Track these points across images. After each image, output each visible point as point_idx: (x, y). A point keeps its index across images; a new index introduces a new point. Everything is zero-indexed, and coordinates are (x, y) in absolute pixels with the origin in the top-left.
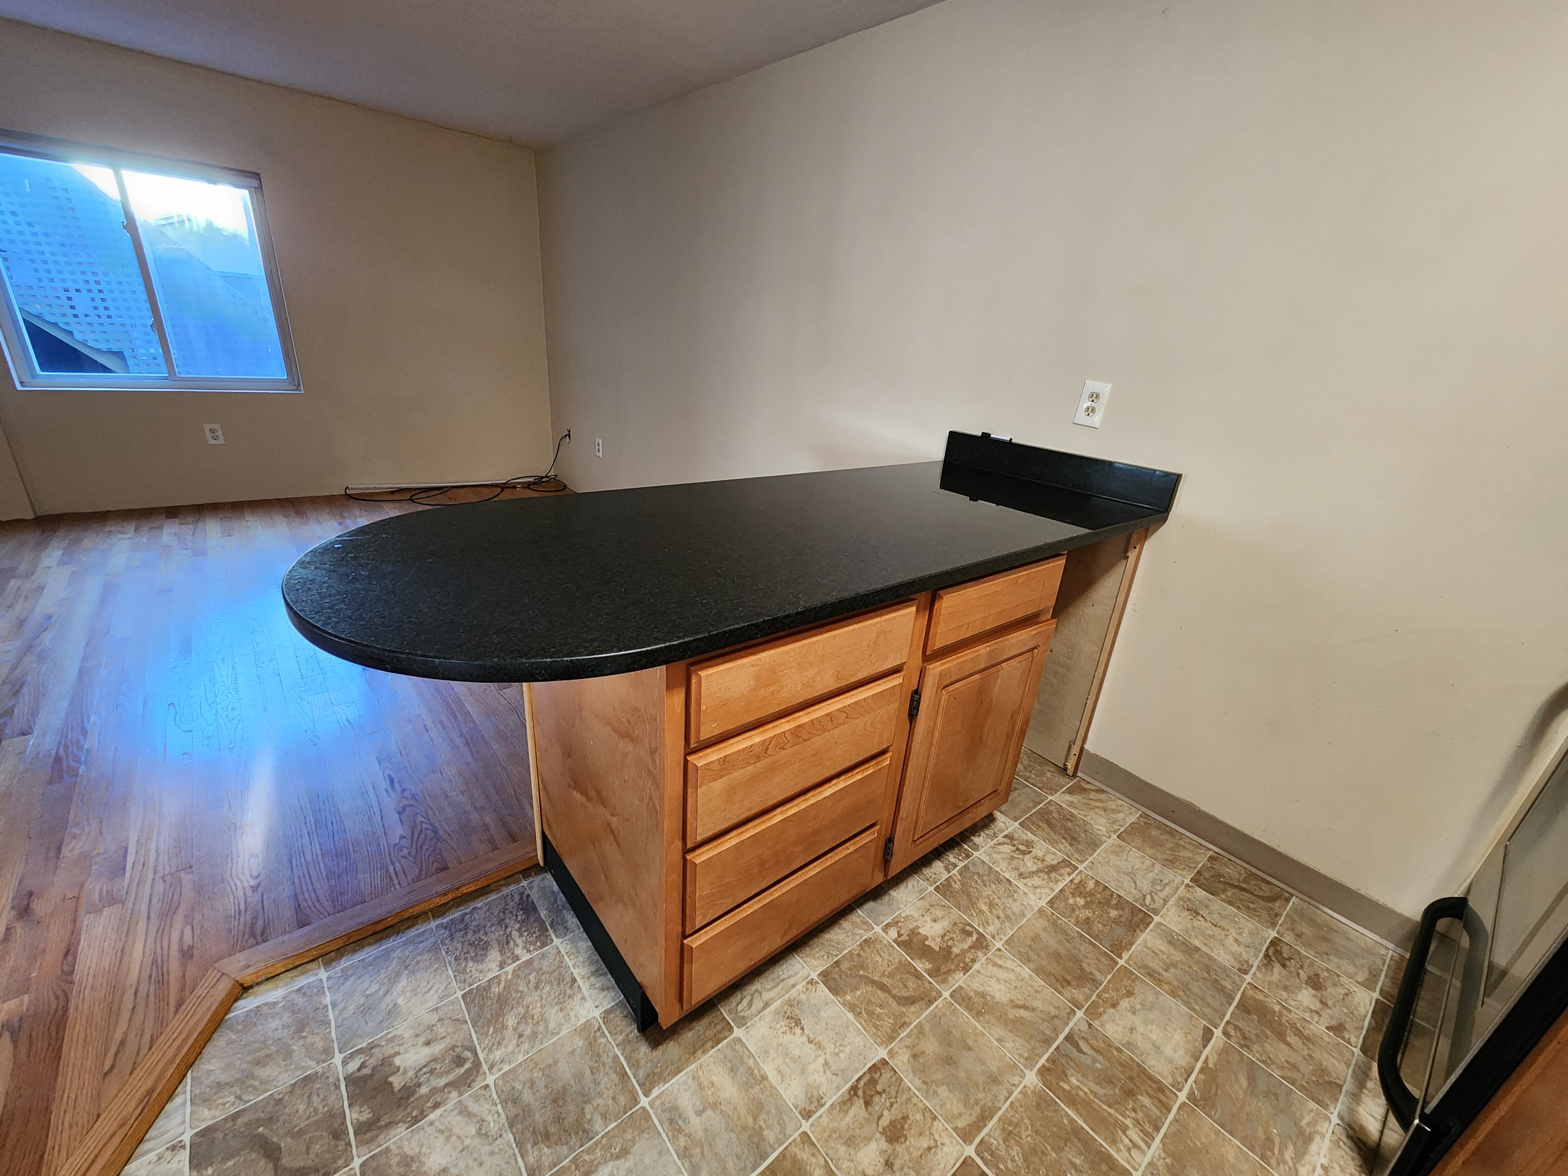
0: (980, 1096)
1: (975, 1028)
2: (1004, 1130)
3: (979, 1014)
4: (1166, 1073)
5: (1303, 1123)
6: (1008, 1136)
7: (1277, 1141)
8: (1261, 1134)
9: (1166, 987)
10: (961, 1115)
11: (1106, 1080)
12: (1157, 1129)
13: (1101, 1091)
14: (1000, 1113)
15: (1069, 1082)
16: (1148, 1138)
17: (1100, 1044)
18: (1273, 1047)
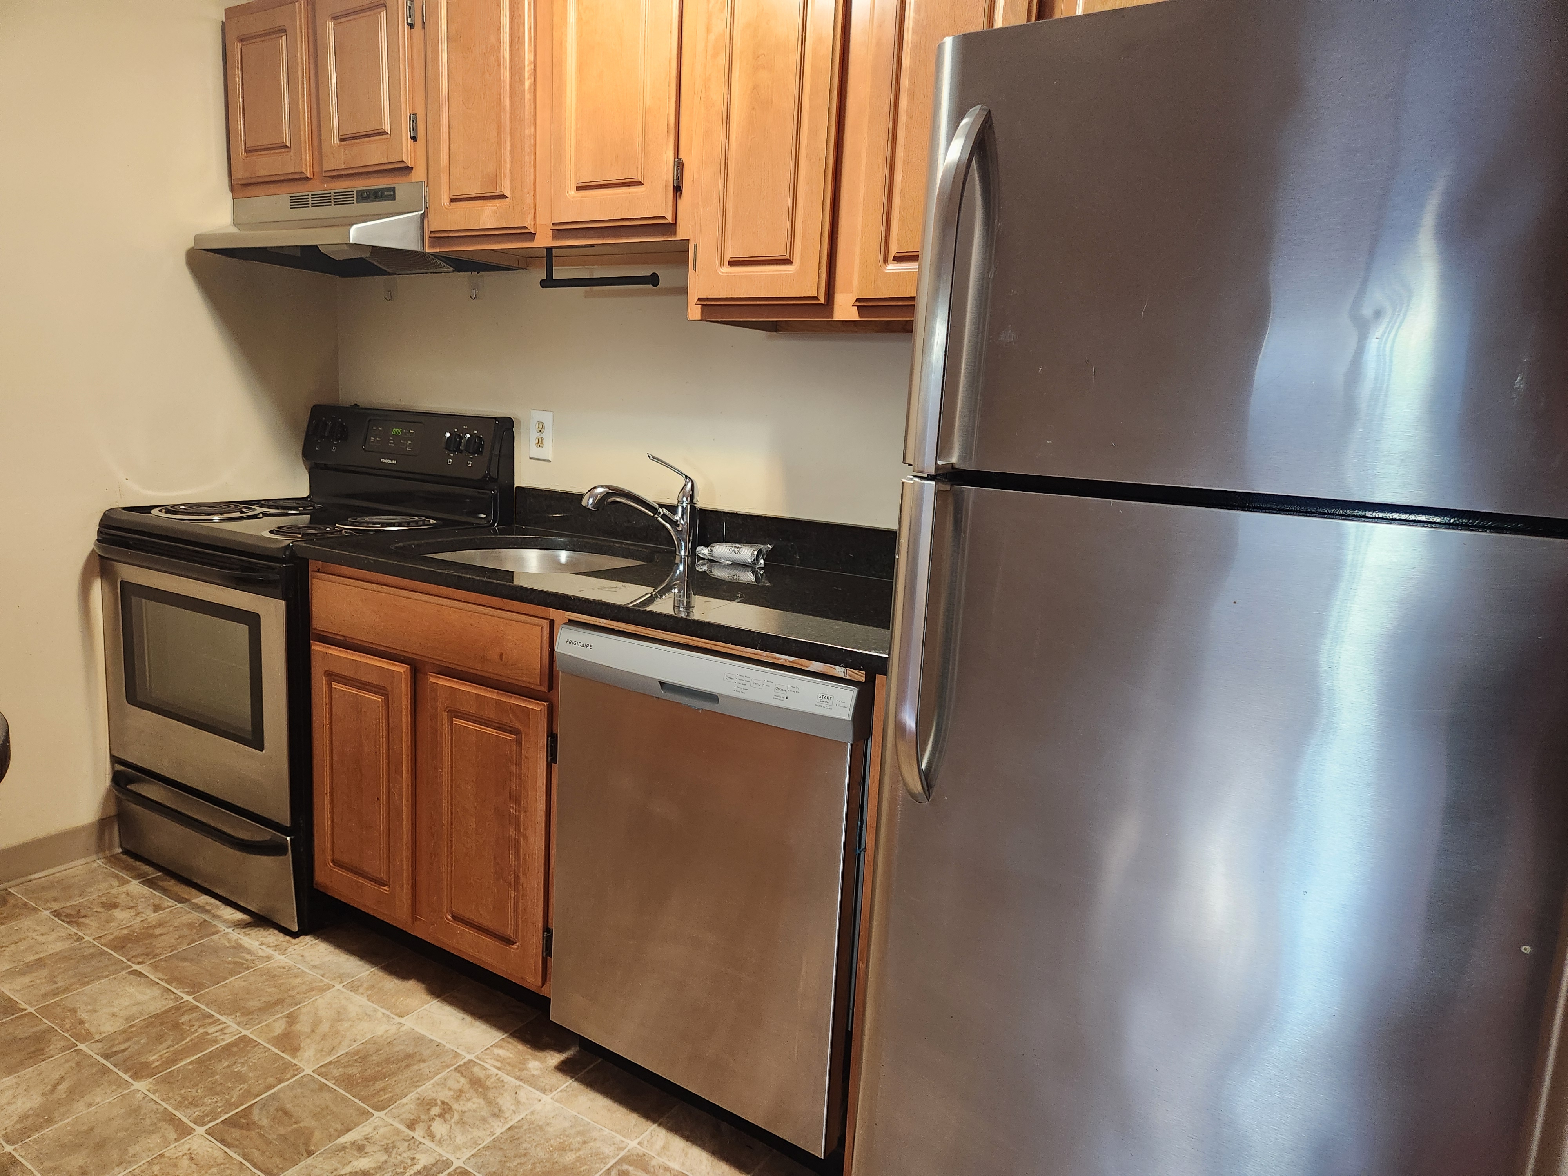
0: (148, 1121)
1: (68, 1124)
2: (187, 1107)
3: (50, 1121)
4: (164, 1003)
5: (227, 944)
6: (193, 1104)
7: (238, 960)
8: (230, 966)
9: (74, 986)
10: (164, 1136)
11: (160, 1038)
12: (212, 1016)
13: (169, 1042)
14: (170, 1109)
15: (154, 1061)
16: (216, 1022)
17: (121, 1038)
18: (159, 943)
